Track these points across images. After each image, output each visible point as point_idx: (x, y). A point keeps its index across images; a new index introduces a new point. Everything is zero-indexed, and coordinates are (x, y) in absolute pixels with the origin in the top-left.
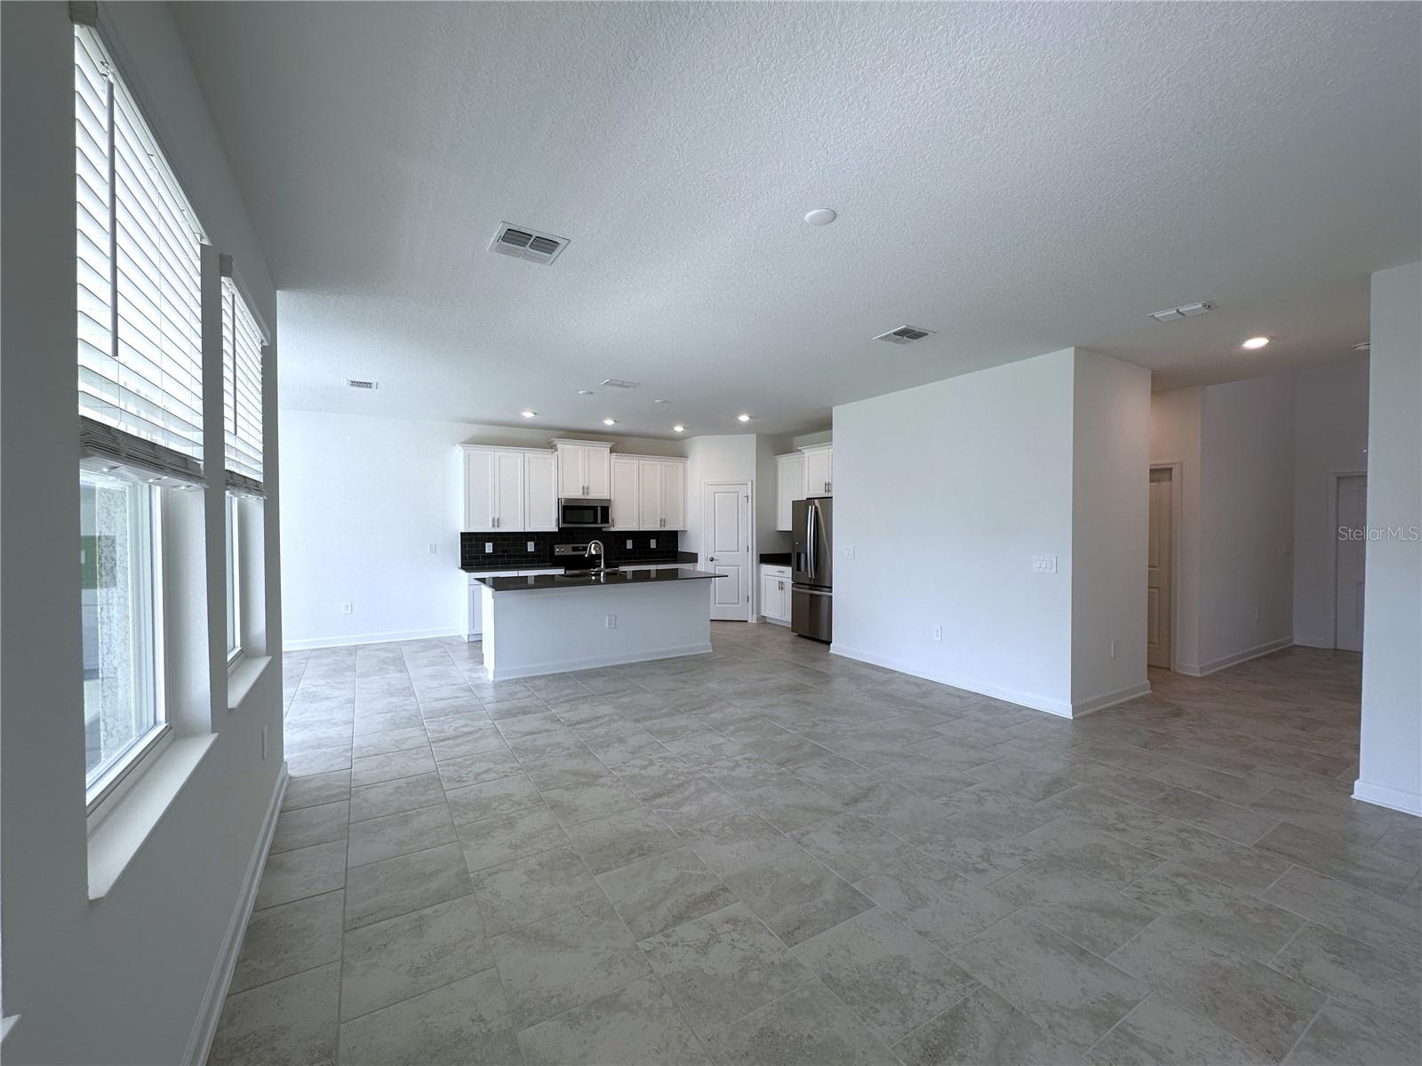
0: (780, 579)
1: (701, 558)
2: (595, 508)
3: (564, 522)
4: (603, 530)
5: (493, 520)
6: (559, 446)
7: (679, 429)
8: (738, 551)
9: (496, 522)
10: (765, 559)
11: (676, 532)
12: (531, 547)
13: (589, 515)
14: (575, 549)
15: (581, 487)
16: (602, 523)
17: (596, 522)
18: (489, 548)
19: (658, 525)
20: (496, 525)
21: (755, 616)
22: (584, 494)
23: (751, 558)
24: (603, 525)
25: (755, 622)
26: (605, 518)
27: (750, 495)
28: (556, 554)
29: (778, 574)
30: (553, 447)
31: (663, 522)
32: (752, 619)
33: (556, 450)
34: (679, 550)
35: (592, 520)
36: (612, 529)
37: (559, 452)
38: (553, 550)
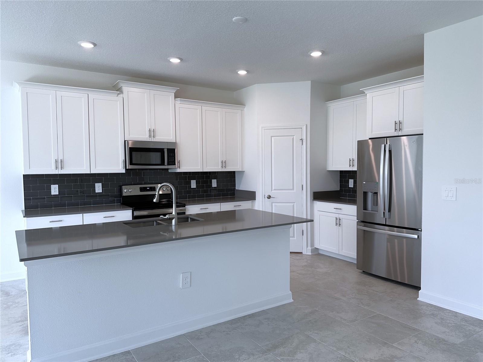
0: (337, 216)
1: (259, 196)
2: (161, 151)
3: (131, 163)
4: (170, 171)
5: (56, 161)
6: (125, 89)
7: (242, 73)
8: (293, 189)
9: (60, 163)
10: (318, 196)
11: (234, 172)
12: (99, 188)
13: (155, 157)
14: (142, 189)
15: (147, 130)
16: (168, 164)
17: (163, 164)
18: (55, 190)
19: (220, 167)
20: (60, 166)
21: (309, 248)
22: (150, 136)
23: (306, 195)
24: (170, 167)
25: (310, 253)
26: (172, 160)
27: (304, 138)
28: (124, 194)
29: (335, 211)
30: (118, 90)
31: (224, 163)
32: (307, 251)
33: (122, 92)
34: (236, 188)
35: (159, 162)
36: (179, 170)
37: (125, 95)
38: (121, 191)
